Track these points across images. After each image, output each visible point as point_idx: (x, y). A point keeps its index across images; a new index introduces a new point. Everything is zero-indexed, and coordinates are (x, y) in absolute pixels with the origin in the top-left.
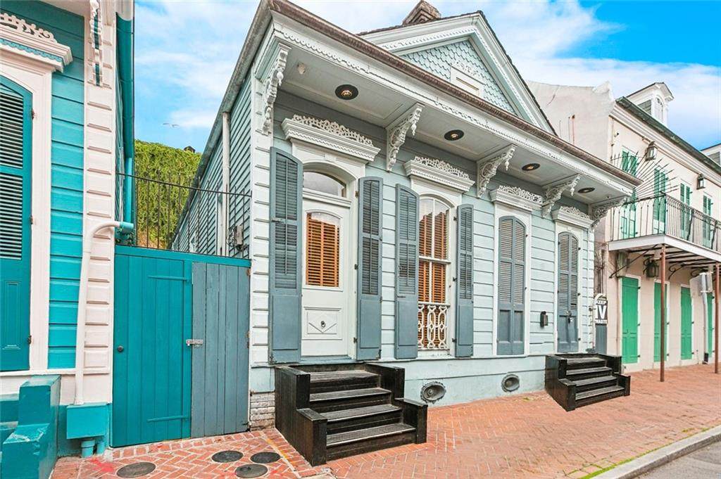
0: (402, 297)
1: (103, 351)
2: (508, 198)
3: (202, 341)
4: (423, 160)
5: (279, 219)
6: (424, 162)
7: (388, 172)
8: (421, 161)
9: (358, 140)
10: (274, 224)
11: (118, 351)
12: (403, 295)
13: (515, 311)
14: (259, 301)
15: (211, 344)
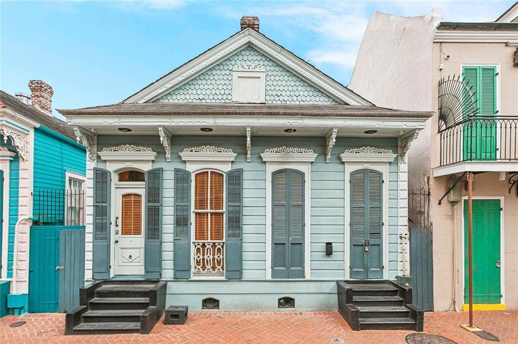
0: (178, 239)
1: (24, 272)
2: (275, 157)
3: (63, 268)
4: (190, 149)
5: (97, 204)
6: (192, 151)
7: (169, 162)
8: (189, 150)
9: (142, 150)
10: (95, 207)
11: (30, 271)
12: (178, 238)
13: (292, 244)
14: (89, 247)
15: (68, 269)
